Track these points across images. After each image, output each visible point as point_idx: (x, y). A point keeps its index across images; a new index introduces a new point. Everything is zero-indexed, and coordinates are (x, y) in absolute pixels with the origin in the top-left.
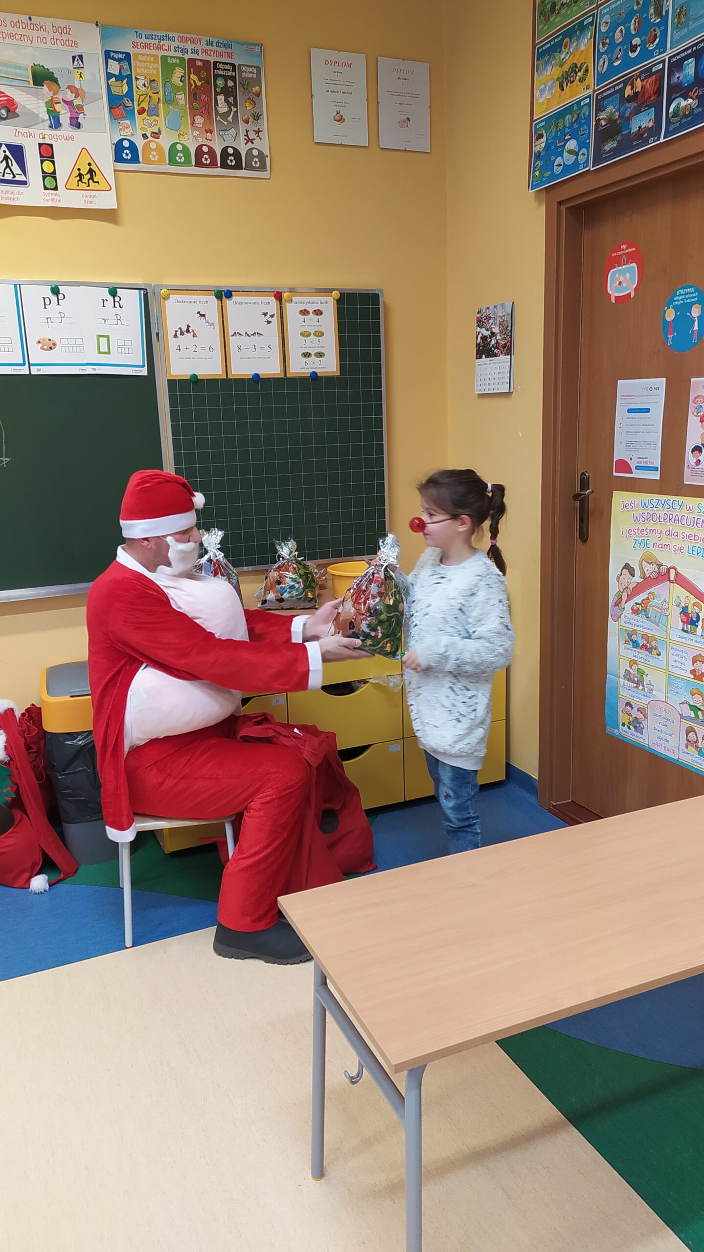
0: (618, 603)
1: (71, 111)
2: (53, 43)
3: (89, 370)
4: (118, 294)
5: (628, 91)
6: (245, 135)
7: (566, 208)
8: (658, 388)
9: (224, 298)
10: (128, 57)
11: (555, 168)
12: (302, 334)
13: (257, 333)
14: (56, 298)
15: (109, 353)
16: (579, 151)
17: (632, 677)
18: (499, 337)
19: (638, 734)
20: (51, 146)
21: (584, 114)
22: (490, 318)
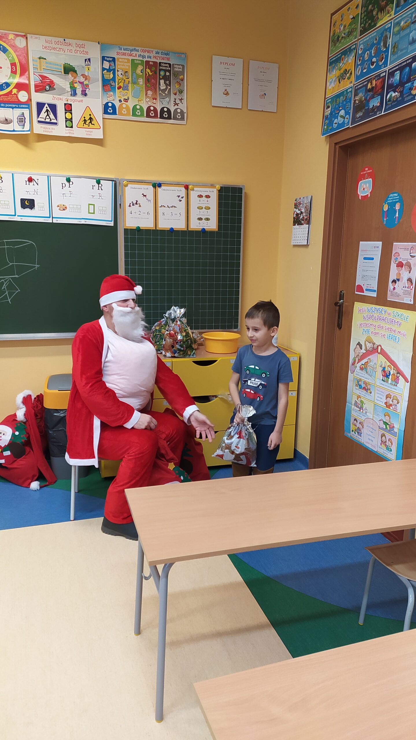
0: (353, 364)
1: (82, 87)
2: (75, 52)
3: (83, 222)
4: (101, 183)
5: (369, 86)
6: (174, 101)
7: (339, 147)
8: (378, 247)
9: (157, 187)
10: (114, 59)
11: (334, 125)
12: (198, 208)
13: (174, 206)
14: (68, 184)
15: (94, 213)
16: (345, 116)
17: (358, 404)
18: (304, 214)
19: (359, 437)
20: (71, 105)
21: (349, 96)
22: (301, 203)
